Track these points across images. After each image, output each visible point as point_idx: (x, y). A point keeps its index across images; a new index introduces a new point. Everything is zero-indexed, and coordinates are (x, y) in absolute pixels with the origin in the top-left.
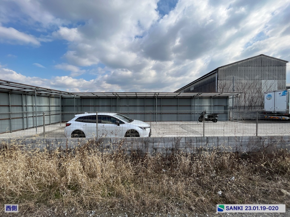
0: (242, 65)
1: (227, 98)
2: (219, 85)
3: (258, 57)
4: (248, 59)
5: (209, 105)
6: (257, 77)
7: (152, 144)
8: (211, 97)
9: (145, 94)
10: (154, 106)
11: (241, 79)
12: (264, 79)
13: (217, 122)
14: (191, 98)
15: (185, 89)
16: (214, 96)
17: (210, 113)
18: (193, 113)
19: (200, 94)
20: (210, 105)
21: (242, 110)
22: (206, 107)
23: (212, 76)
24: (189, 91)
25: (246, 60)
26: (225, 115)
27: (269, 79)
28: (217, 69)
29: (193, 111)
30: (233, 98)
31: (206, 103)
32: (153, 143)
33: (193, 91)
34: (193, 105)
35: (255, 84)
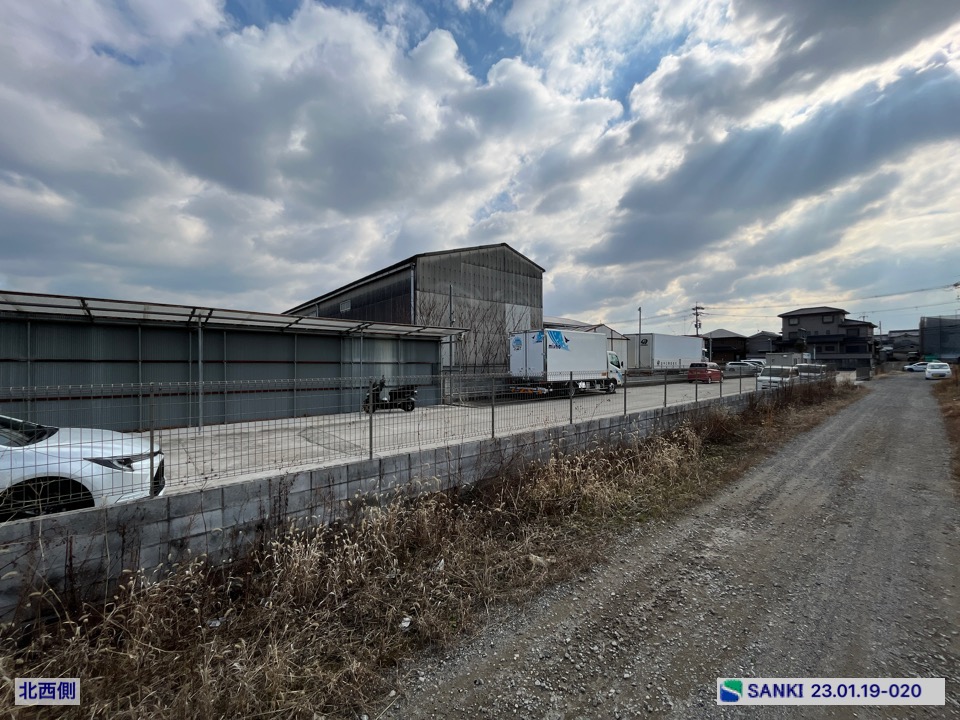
0: (467, 260)
1: (436, 342)
2: (418, 304)
3: (498, 248)
4: (481, 247)
5: (391, 361)
6: (497, 295)
7: (161, 527)
8: (397, 339)
9: (141, 308)
10: (187, 362)
11: (467, 294)
12: (508, 302)
13: (416, 409)
14: (340, 337)
15: (322, 307)
16: (406, 335)
17: (395, 384)
18: (348, 386)
19: (366, 328)
20: (395, 360)
21: (470, 375)
22: (386, 366)
23: (402, 277)
24: (334, 314)
25: (476, 248)
26: (433, 389)
27: (517, 303)
28: (414, 259)
29: (345, 380)
30: (450, 343)
31: (386, 354)
32: (169, 520)
33: (347, 316)
34: (347, 360)
35: (494, 311)
